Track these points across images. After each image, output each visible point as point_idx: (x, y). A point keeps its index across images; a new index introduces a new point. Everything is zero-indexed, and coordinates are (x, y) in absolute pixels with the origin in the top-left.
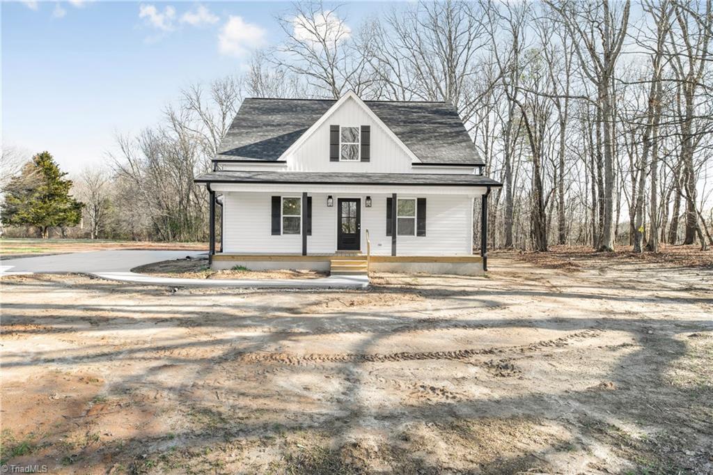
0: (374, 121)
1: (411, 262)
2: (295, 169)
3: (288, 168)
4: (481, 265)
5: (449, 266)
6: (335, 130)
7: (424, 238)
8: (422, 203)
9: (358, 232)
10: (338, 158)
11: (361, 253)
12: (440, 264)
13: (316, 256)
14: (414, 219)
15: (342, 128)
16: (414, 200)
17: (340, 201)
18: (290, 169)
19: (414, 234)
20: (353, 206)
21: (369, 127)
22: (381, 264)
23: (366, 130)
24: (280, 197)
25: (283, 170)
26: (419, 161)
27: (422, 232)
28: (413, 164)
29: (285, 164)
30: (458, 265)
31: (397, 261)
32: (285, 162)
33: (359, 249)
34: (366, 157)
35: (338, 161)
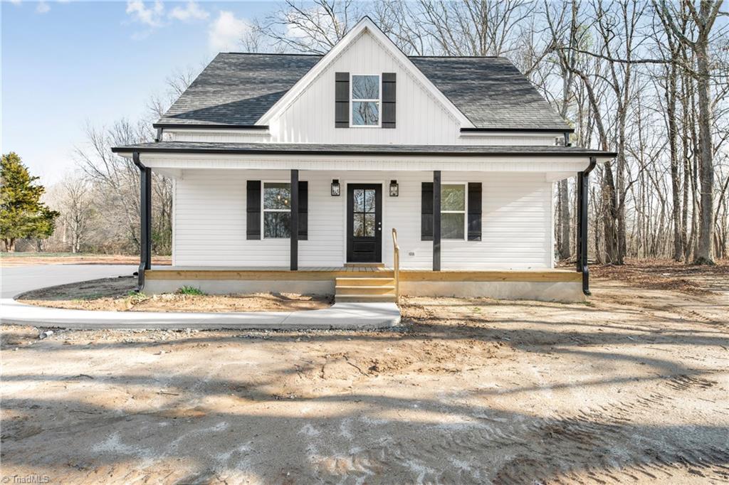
0: (401, 66)
1: (464, 280)
2: (282, 139)
3: (271, 138)
4: (578, 285)
5: (527, 287)
6: (342, 80)
7: (479, 243)
8: (475, 191)
9: (379, 234)
10: (348, 122)
11: (383, 266)
12: (510, 283)
13: (313, 272)
14: (464, 214)
15: (353, 76)
16: (464, 185)
17: (351, 187)
18: (275, 139)
19: (463, 238)
20: (370, 194)
21: (394, 75)
22: (416, 283)
23: (389, 81)
24: (260, 182)
25: (265, 141)
26: (470, 126)
27: (475, 234)
28: (463, 130)
29: (267, 132)
30: (540, 286)
31: (441, 280)
32: (266, 128)
33: (381, 261)
34: (389, 122)
35: (348, 127)
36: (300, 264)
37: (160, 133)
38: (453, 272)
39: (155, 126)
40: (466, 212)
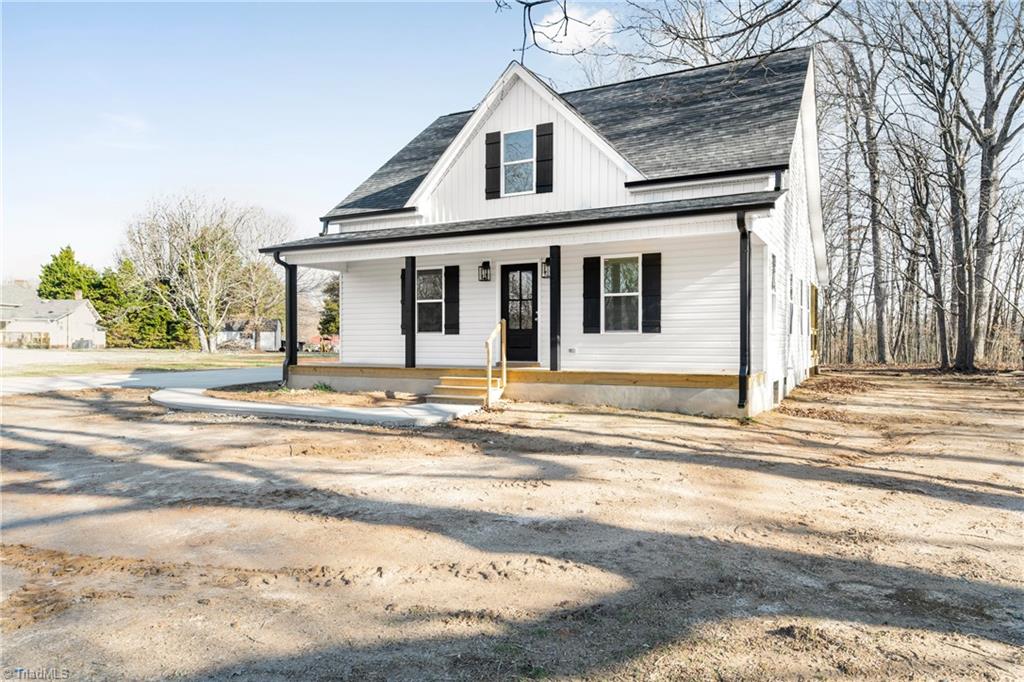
1: (585, 383)
2: (434, 219)
3: (424, 220)
5: (664, 394)
6: (493, 141)
7: (657, 335)
8: (652, 264)
9: (535, 324)
10: (499, 192)
11: (539, 366)
15: (505, 135)
17: (506, 270)
18: (427, 220)
19: (637, 329)
20: (527, 276)
21: (550, 125)
22: (529, 385)
23: (545, 133)
25: (417, 224)
27: (652, 324)
28: (628, 185)
29: (416, 213)
30: (683, 394)
31: (559, 382)
32: (413, 209)
33: (536, 360)
34: (545, 185)
35: (499, 197)
36: (419, 361)
37: (326, 227)
38: (571, 373)
39: (322, 219)
40: (639, 294)
